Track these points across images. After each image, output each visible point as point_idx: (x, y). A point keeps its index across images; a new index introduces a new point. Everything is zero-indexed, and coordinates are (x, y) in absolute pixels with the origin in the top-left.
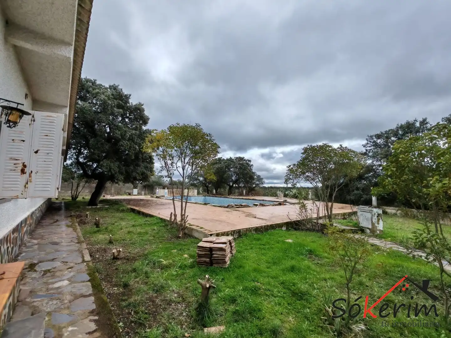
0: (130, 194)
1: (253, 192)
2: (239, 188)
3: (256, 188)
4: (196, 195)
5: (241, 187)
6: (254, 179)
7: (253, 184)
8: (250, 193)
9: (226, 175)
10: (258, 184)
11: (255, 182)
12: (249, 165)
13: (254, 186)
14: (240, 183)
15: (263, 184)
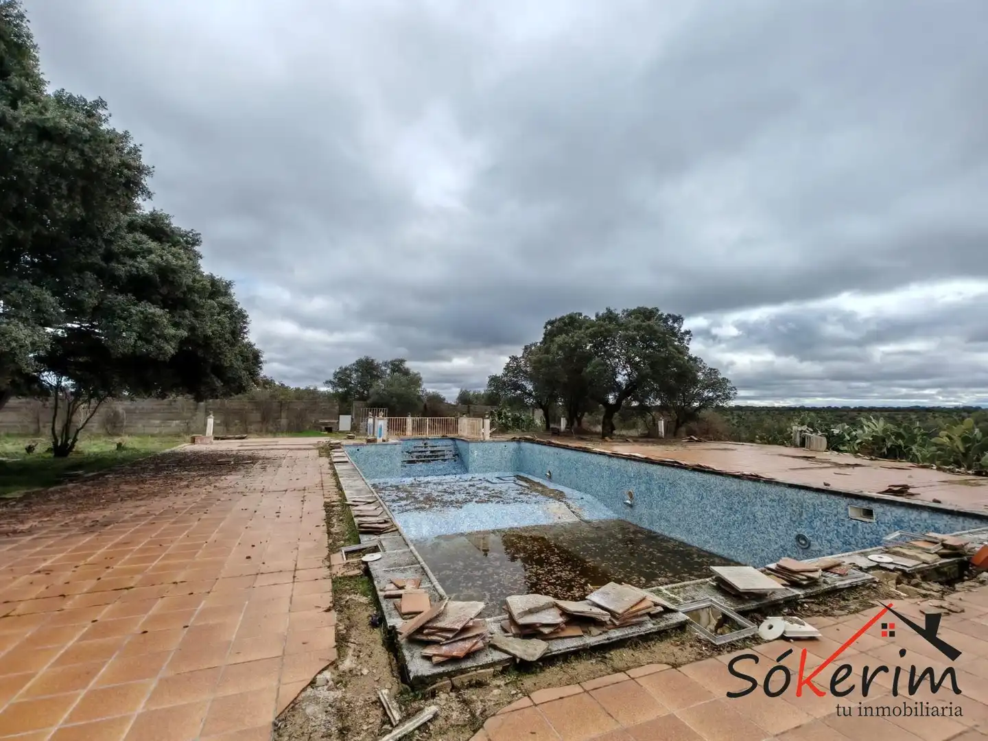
0: (329, 430)
1: (693, 425)
2: (643, 410)
3: (704, 413)
4: (488, 438)
5: (649, 409)
6: (695, 381)
7: (693, 399)
8: (683, 429)
9: (589, 369)
10: (709, 398)
11: (698, 394)
12: (675, 335)
13: (696, 404)
14: (646, 396)
15: (728, 398)
